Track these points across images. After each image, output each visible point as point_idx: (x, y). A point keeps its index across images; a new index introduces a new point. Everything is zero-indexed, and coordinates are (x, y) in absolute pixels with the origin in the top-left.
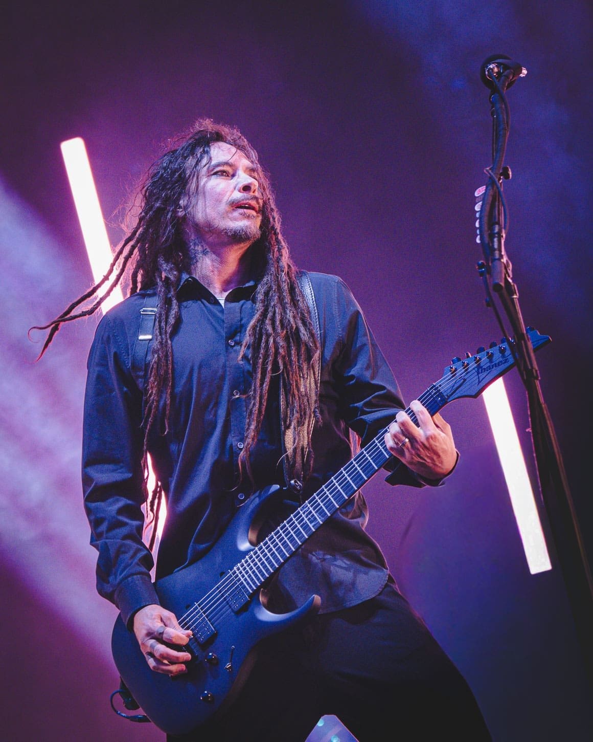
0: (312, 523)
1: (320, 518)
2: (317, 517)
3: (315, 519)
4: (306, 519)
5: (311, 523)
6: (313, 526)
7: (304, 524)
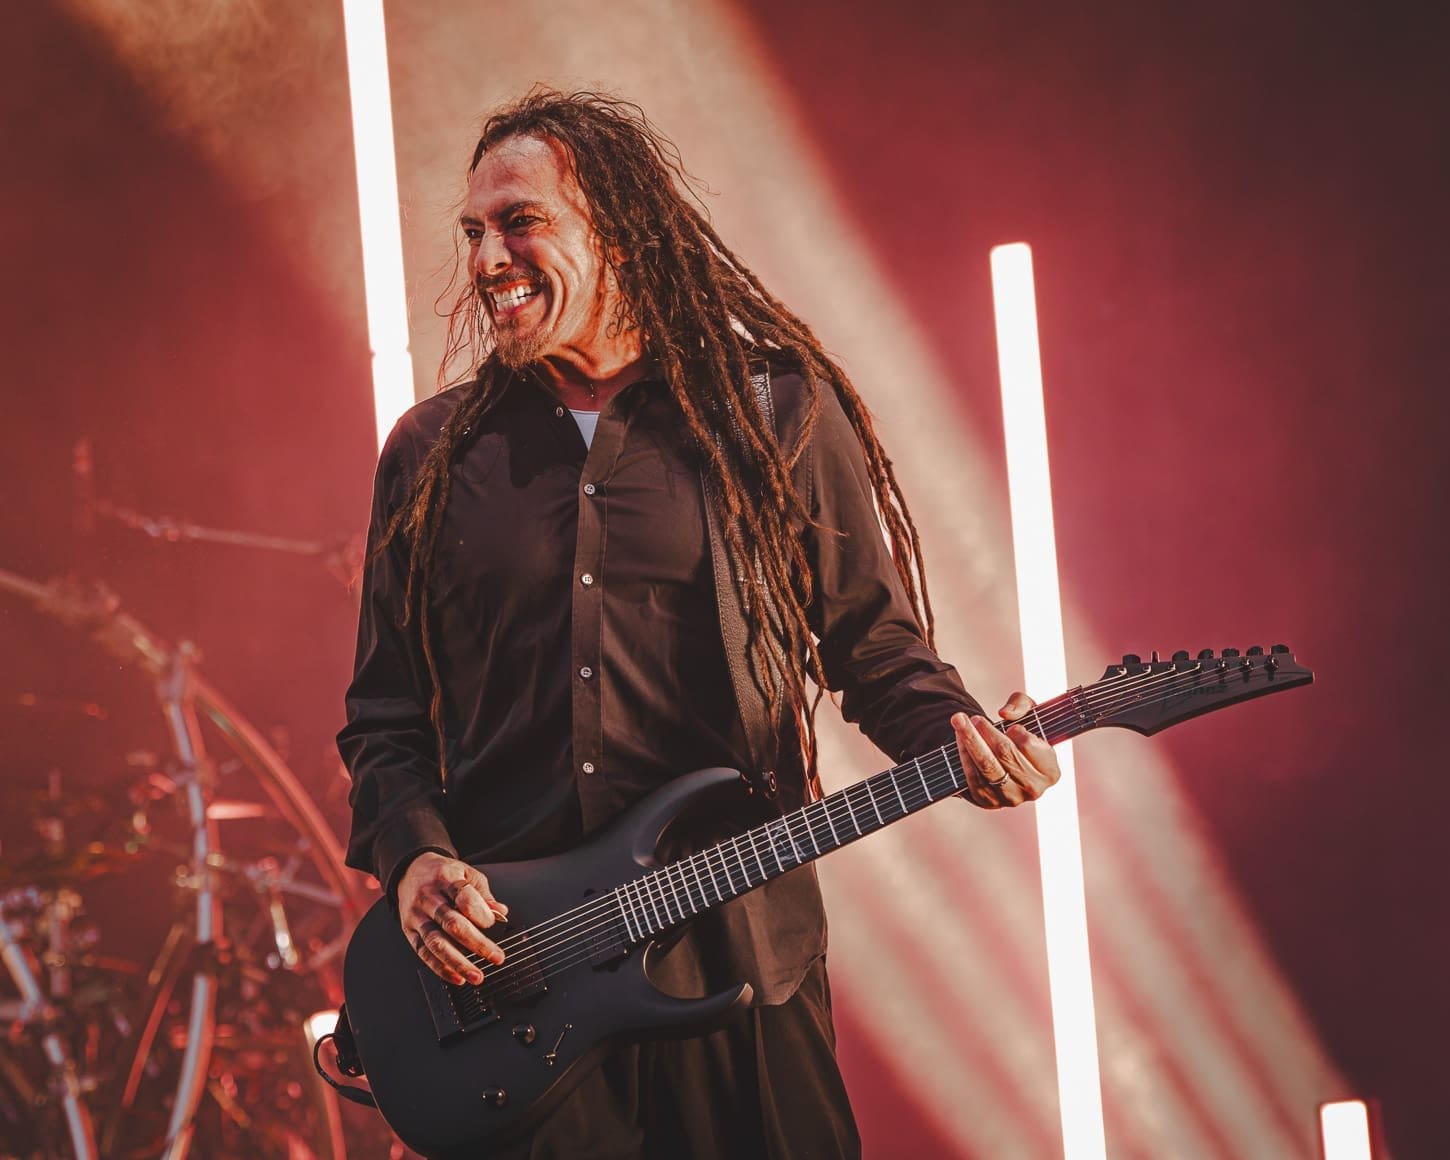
0: (783, 855)
1: (799, 853)
2: (794, 849)
3: (791, 851)
4: (773, 846)
5: (780, 855)
6: (782, 863)
7: (767, 853)
